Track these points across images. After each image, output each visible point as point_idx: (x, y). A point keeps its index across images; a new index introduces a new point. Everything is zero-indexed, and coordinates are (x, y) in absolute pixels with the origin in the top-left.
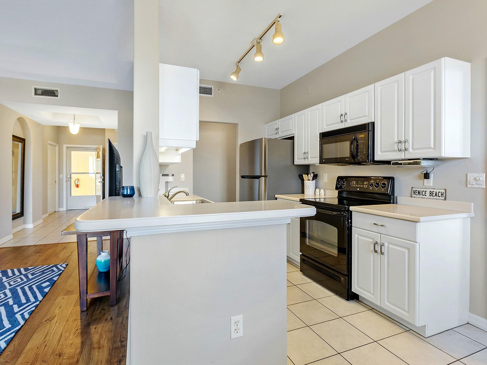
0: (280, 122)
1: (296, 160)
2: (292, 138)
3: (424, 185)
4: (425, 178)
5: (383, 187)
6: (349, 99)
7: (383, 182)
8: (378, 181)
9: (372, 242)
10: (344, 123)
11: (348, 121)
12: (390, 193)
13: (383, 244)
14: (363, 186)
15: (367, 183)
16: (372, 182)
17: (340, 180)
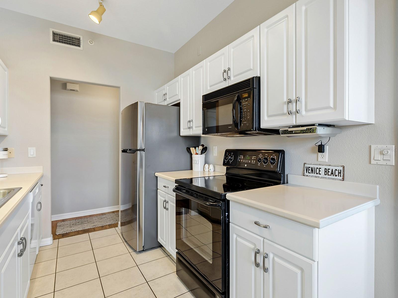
0: (168, 86)
1: (182, 130)
2: (178, 105)
3: (318, 160)
4: (319, 152)
5: (272, 163)
6: (232, 50)
7: (272, 157)
8: (266, 156)
9: (253, 249)
10: (227, 81)
11: (232, 78)
12: (279, 171)
13: (267, 255)
14: (251, 161)
15: (255, 158)
16: (260, 156)
17: (228, 154)
